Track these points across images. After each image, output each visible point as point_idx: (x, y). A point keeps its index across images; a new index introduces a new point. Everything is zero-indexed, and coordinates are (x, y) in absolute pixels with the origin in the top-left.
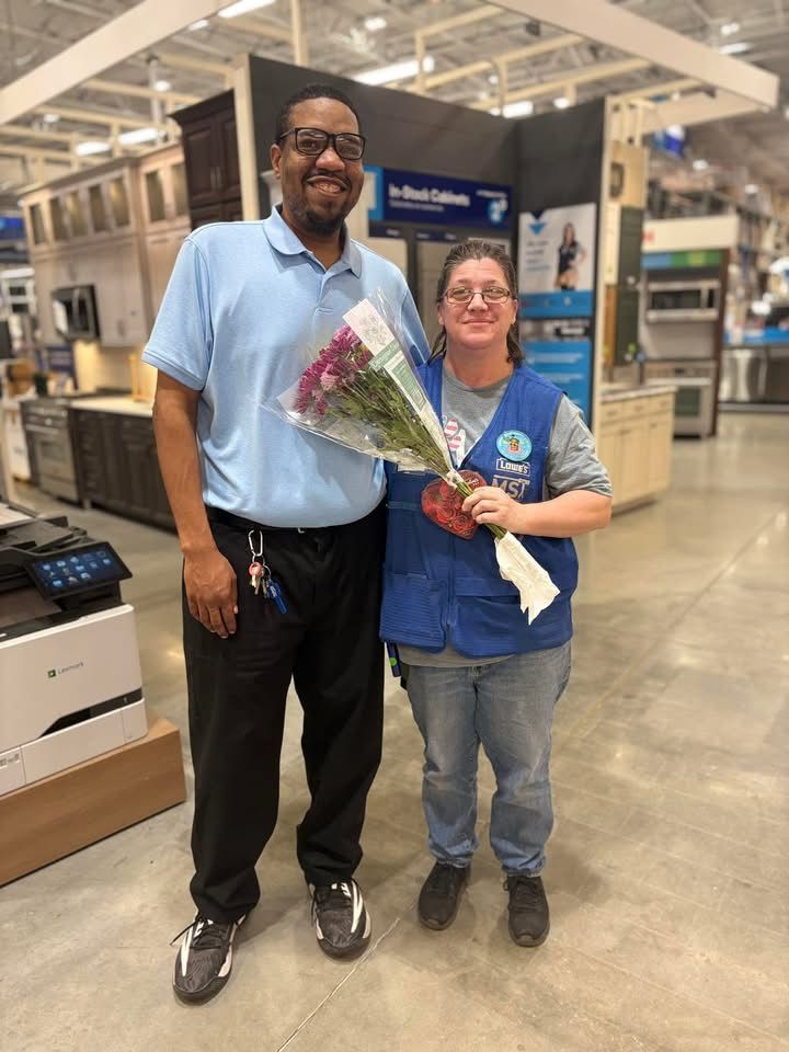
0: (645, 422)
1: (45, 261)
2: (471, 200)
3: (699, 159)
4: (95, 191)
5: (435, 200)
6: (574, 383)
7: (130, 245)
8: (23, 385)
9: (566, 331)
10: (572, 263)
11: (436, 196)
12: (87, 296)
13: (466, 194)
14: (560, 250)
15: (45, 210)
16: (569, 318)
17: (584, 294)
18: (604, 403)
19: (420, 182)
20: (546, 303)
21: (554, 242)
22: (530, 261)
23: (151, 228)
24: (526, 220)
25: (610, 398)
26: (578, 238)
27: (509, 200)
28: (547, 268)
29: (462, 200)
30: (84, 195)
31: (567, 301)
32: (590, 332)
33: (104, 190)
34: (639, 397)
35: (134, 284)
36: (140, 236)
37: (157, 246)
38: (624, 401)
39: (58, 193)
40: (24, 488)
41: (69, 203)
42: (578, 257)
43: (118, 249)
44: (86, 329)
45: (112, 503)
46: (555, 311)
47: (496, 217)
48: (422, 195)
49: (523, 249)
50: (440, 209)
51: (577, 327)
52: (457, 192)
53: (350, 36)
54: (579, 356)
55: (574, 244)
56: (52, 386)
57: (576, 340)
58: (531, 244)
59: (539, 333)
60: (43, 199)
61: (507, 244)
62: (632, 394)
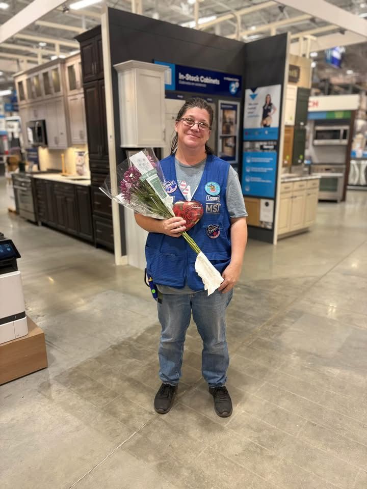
0: (304, 193)
1: (24, 108)
2: (220, 82)
3: (350, 69)
4: (46, 75)
5: (202, 81)
6: (268, 172)
7: (61, 101)
8: (14, 167)
9: (265, 147)
10: (269, 114)
11: (202, 79)
12: (41, 125)
13: (218, 79)
14: (264, 107)
15: (25, 84)
16: (267, 141)
17: (274, 129)
18: (283, 183)
19: (194, 72)
20: (256, 133)
21: (261, 103)
22: (249, 113)
23: (70, 93)
24: (248, 92)
25: (286, 180)
26: (272, 101)
27: (240, 82)
28: (257, 116)
29: (216, 82)
30: (41, 77)
31: (266, 132)
32: (277, 148)
33: (49, 75)
34: (301, 181)
35: (62, 120)
36: (65, 97)
37: (72, 101)
38: (293, 182)
39: (31, 76)
40: (13, 215)
41: (35, 81)
42: (272, 111)
43: (55, 103)
44: (41, 141)
45: (50, 223)
46: (260, 137)
47: (233, 91)
48: (196, 79)
49: (247, 107)
50: (205, 86)
51: (271, 145)
52: (213, 78)
53: (181, 7)
54: (271, 159)
55: (270, 104)
56: (27, 167)
57: (270, 151)
58: (250, 104)
59: (253, 147)
60: (23, 79)
61: (238, 104)
62: (298, 179)
